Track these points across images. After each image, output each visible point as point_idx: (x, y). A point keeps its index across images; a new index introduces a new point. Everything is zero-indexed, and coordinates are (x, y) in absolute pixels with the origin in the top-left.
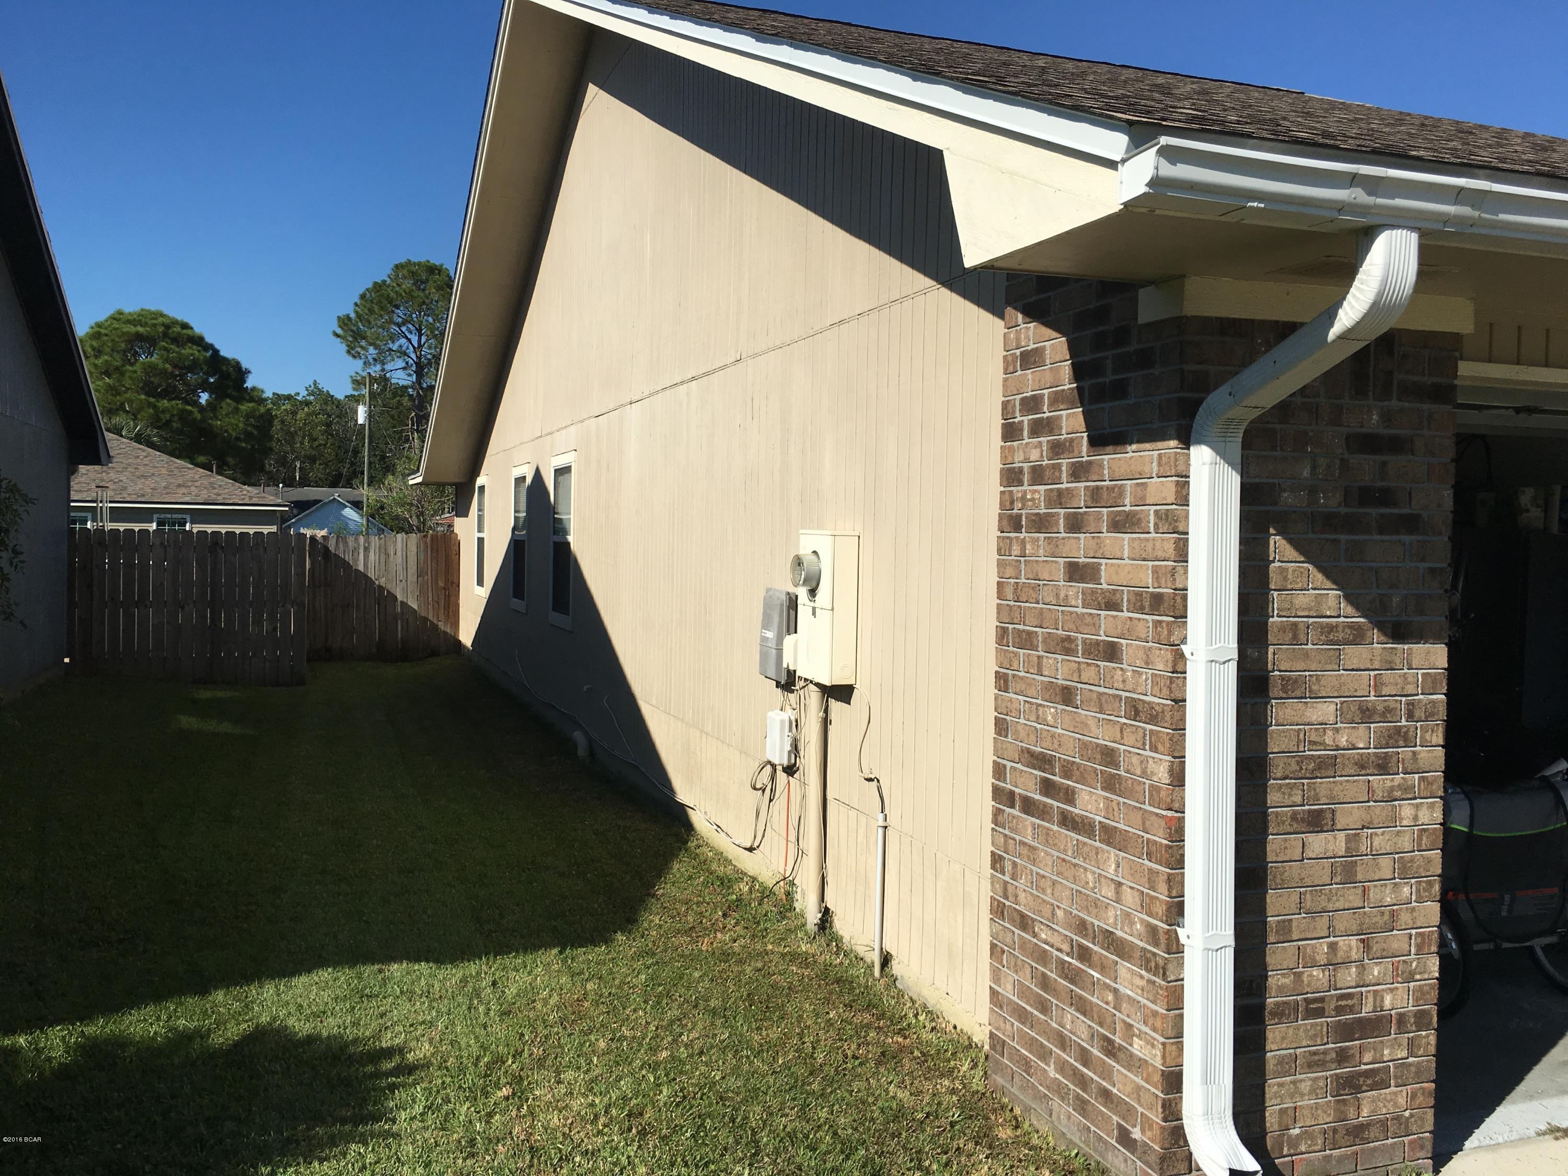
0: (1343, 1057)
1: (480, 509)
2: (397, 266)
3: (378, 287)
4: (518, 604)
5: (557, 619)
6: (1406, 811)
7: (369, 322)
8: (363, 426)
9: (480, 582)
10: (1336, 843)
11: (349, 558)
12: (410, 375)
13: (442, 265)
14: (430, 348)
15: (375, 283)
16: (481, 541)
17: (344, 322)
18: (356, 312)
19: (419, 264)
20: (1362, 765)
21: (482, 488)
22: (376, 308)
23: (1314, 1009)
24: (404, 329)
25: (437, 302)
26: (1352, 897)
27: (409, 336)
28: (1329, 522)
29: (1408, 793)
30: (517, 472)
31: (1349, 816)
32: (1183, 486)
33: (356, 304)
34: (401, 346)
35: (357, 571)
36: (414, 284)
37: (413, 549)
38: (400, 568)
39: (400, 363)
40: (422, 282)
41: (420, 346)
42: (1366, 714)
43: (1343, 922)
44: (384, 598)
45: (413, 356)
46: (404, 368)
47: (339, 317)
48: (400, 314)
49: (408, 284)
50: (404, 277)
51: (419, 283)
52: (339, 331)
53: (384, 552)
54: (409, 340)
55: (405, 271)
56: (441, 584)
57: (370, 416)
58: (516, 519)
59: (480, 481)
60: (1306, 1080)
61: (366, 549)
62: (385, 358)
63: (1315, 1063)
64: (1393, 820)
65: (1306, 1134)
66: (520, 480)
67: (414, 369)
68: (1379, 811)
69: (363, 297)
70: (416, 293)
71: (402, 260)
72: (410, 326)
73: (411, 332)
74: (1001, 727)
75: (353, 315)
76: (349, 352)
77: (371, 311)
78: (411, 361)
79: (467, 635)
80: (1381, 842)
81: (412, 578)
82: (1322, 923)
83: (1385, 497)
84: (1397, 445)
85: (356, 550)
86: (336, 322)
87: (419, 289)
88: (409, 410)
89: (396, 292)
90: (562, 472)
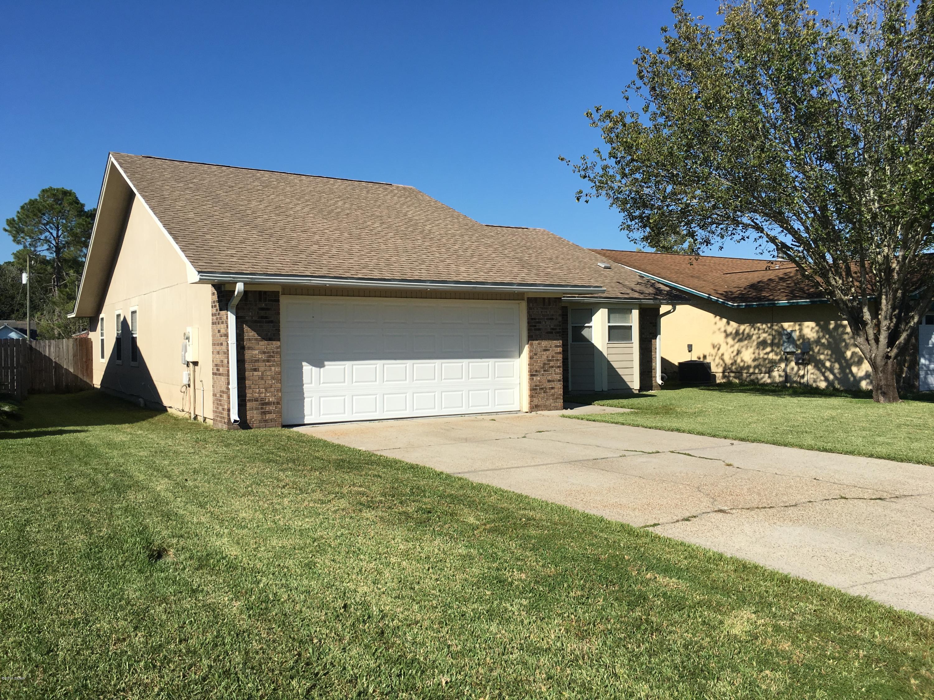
0: (262, 408)
1: (102, 330)
2: (43, 191)
3: (32, 203)
4: (119, 362)
5: (133, 364)
6: (273, 368)
7: (26, 223)
8: (26, 285)
9: (103, 357)
10: (260, 373)
11: (41, 350)
12: (51, 253)
13: (71, 191)
14: (64, 237)
15: (31, 200)
16: (102, 341)
17: (10, 222)
18: (18, 217)
19: (58, 190)
20: (264, 361)
21: (102, 319)
22: (31, 215)
23: (256, 400)
24: (48, 227)
25: (69, 211)
26: (263, 382)
27: (51, 231)
28: (256, 322)
29: (273, 365)
30: (117, 312)
31: (262, 369)
32: (227, 317)
33: (18, 212)
34: (46, 237)
35: (45, 355)
36: (54, 201)
37: (71, 346)
38: (65, 353)
39: (46, 246)
40: (59, 200)
41: (58, 236)
42: (264, 353)
43: (261, 386)
44: (58, 367)
45: (54, 242)
46: (48, 249)
47: (7, 220)
48: (46, 218)
49: (51, 201)
50: (48, 197)
51: (57, 200)
52: (8, 228)
53: (57, 346)
54: (51, 234)
55: (49, 194)
56: (84, 360)
57: (30, 279)
58: (118, 334)
59: (101, 316)
60: (255, 412)
61: (50, 346)
62: (36, 243)
63: (257, 409)
64: (271, 370)
65: (255, 420)
66: (118, 316)
67: (54, 249)
68: (268, 368)
69: (22, 208)
70: (55, 206)
71: (46, 187)
72: (52, 225)
73: (52, 229)
74: (213, 361)
75: (16, 219)
76: (14, 241)
77: (28, 216)
78: (52, 245)
79: (97, 381)
80: (268, 373)
81: (71, 357)
82: (257, 387)
83: (266, 318)
84: (268, 309)
85: (45, 346)
86: (5, 223)
87: (57, 203)
88: (51, 274)
89: (43, 206)
90: (134, 313)
